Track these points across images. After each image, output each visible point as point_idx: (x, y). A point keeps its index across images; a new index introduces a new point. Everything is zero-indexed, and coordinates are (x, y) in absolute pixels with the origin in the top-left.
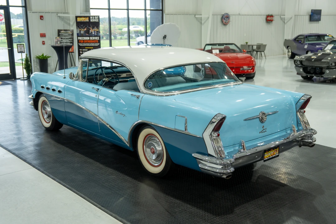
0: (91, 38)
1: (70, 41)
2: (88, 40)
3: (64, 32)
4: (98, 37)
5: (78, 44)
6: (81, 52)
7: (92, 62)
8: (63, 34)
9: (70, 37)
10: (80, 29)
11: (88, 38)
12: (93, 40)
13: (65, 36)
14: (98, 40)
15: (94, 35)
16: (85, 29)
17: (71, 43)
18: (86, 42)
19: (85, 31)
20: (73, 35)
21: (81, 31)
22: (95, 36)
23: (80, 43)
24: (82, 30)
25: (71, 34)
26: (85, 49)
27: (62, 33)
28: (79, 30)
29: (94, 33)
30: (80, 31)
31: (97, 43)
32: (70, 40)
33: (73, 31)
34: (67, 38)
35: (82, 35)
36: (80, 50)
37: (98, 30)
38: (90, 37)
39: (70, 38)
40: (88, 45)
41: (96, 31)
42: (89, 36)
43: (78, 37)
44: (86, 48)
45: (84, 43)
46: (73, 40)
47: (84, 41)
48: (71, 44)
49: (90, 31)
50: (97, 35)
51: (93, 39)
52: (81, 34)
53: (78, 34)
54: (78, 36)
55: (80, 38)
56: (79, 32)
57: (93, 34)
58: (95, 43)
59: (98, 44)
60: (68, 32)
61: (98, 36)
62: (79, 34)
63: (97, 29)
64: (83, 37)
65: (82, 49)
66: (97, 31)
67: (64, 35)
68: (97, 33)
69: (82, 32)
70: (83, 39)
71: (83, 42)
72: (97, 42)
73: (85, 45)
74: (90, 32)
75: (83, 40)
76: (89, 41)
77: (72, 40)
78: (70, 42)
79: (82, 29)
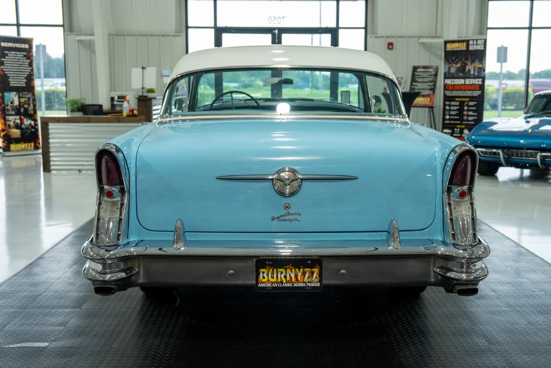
0: (468, 82)
1: (431, 86)
2: (462, 85)
3: (423, 70)
4: (480, 80)
5: (444, 93)
6: (447, 108)
7: (463, 127)
8: (420, 74)
9: (431, 79)
10: (450, 65)
11: (461, 81)
12: (470, 85)
13: (422, 78)
14: (479, 85)
15: (473, 75)
16: (459, 65)
17: (430, 90)
18: (458, 88)
19: (459, 67)
20: (436, 75)
21: (451, 68)
22: (475, 77)
23: (448, 90)
24: (452, 66)
25: (433, 73)
26: (454, 101)
27: (419, 72)
28: (447, 66)
29: (474, 71)
30: (449, 68)
31: (476, 90)
32: (429, 84)
33: (437, 69)
34: (425, 81)
35: (452, 76)
36: (447, 103)
37: (480, 66)
38: (466, 80)
39: (430, 82)
40: (461, 93)
41: (476, 68)
42: (465, 78)
43: (446, 80)
44: (457, 99)
45: (453, 90)
46: (435, 85)
47: (454, 87)
48: (431, 92)
49: (467, 67)
50: (478, 75)
51: (471, 83)
52: (451, 74)
53: (445, 74)
54: (446, 77)
55: (449, 82)
56: (447, 70)
57: (472, 73)
58: (473, 90)
59: (479, 92)
60: (429, 70)
61: (480, 78)
62: (447, 74)
63: (480, 64)
64: (453, 80)
65: (450, 101)
66: (480, 68)
67: (422, 76)
68: (478, 72)
69: (453, 70)
70: (453, 83)
71: (452, 88)
72: (478, 89)
73: (455, 93)
74: (467, 70)
75: (454, 85)
76: (463, 88)
77: (433, 85)
78: (429, 87)
79: (454, 65)
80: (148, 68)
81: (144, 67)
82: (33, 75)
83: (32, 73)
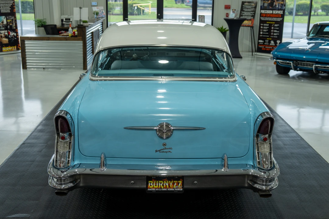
0: (274, 12)
1: (252, 14)
2: (271, 14)
3: (248, 4)
4: (282, 11)
5: (260, 18)
6: (262, 27)
7: (271, 39)
8: (246, 6)
9: (252, 10)
10: (264, 2)
11: (271, 12)
12: (276, 14)
13: (248, 9)
14: (281, 14)
15: (278, 8)
16: (269, 2)
17: (252, 16)
18: (268, 15)
19: (269, 3)
20: (255, 7)
21: (265, 3)
22: (279, 10)
23: (262, 17)
24: (265, 2)
25: (254, 6)
26: (266, 23)
27: (245, 5)
28: (263, 2)
29: (279, 6)
30: (264, 3)
31: (279, 17)
32: (252, 13)
33: (256, 4)
34: (249, 11)
35: (265, 8)
36: (261, 24)
37: (283, 3)
38: (274, 11)
39: (252, 11)
40: (270, 19)
41: (280, 4)
42: (273, 10)
43: (261, 10)
44: (267, 22)
45: (266, 17)
46: (255, 14)
47: (266, 15)
48: (252, 18)
49: (275, 3)
50: (281, 8)
51: (277, 13)
52: (265, 7)
53: (261, 7)
54: (261, 9)
55: (263, 11)
56: (262, 4)
57: (277, 7)
58: (277, 17)
59: (281, 19)
60: (251, 4)
61: (281, 10)
62: (262, 7)
63: (282, 2)
64: (266, 11)
65: (263, 23)
66: (282, 4)
67: (247, 8)
68: (281, 7)
69: (266, 5)
70: (266, 13)
71: (265, 16)
72: (280, 17)
73: (267, 19)
74: (274, 5)
75: (266, 14)
76: (271, 16)
77: (254, 14)
78: (251, 15)
79: (266, 2)
80: (83, 8)
81: (81, 7)
82: (14, 5)
83: (14, 4)
